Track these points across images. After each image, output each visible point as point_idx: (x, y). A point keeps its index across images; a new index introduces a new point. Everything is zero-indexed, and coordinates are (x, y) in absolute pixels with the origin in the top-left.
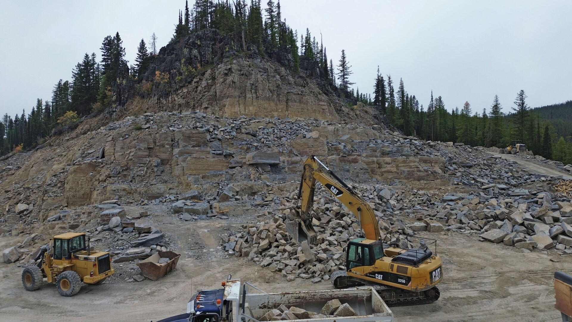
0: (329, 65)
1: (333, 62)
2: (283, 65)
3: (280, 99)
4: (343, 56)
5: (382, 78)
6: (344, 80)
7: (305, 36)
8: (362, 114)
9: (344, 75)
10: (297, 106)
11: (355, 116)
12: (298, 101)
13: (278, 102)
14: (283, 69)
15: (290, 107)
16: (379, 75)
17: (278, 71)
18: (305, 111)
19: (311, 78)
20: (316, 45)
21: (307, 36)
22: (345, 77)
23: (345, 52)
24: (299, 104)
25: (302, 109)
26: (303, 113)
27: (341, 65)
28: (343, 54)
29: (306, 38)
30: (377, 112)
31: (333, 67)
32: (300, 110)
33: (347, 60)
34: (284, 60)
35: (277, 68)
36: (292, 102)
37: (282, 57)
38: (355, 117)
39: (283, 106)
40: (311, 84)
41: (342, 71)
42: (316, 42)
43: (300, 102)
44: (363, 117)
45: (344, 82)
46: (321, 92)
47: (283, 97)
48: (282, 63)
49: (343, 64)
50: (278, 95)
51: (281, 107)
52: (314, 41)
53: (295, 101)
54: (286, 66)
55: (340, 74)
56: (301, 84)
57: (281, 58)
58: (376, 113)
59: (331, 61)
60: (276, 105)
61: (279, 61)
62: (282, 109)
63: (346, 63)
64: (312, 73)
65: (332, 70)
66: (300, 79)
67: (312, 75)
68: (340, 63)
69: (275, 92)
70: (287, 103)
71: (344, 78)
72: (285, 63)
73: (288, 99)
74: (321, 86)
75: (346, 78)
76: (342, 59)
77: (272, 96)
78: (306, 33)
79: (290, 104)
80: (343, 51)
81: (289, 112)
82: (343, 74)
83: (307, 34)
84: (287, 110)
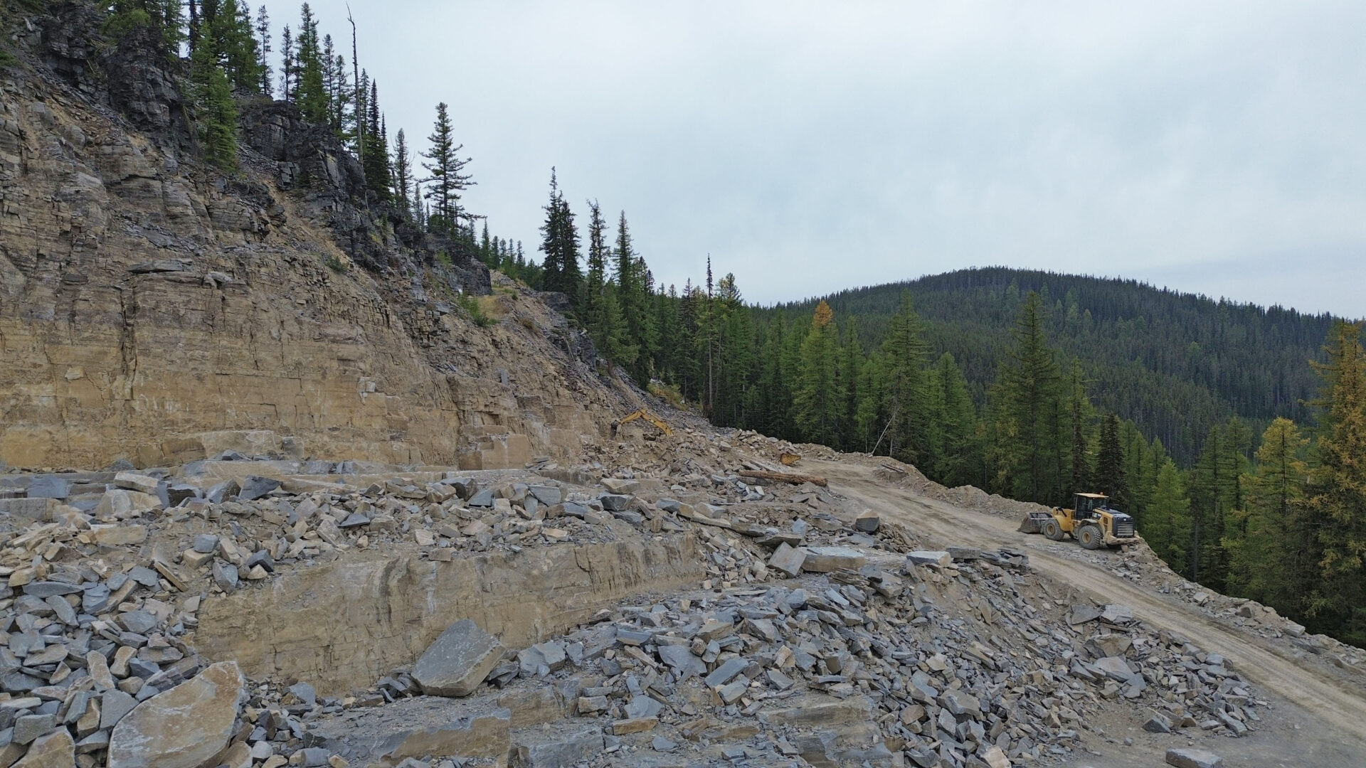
0: (391, 149)
1: (406, 139)
2: (142, 123)
3: (81, 306)
4: (442, 125)
5: (565, 205)
6: (445, 202)
7: (296, 33)
8: (515, 339)
9: (445, 187)
10: (190, 345)
11: (490, 347)
12: (196, 318)
13: (62, 325)
14: (138, 141)
15: (146, 352)
16: (557, 195)
17: (108, 150)
18: (242, 368)
19: (299, 196)
20: (334, 67)
21: (302, 32)
22: (450, 192)
23: (447, 110)
24: (200, 335)
25: (219, 361)
26: (225, 380)
27: (435, 154)
28: (443, 116)
29: (302, 39)
30: (560, 320)
31: (408, 158)
32: (209, 368)
33: (455, 137)
34: (147, 101)
35: (103, 136)
36: (158, 322)
37: (137, 85)
38: (493, 350)
39: (95, 347)
40: (299, 222)
41: (437, 172)
42: (335, 53)
43: (210, 323)
44: (519, 348)
45: (445, 210)
46: (345, 260)
47: (100, 294)
48: (134, 111)
49: (443, 150)
50: (69, 284)
51: (82, 351)
52: (328, 51)
53: (179, 319)
54: (157, 128)
55: (433, 183)
56: (245, 222)
57: (127, 87)
58: (557, 323)
59: (401, 136)
60: (51, 339)
61: (121, 99)
62: (91, 367)
63: (451, 148)
64: (305, 173)
65: (402, 165)
66: (235, 198)
67: (305, 182)
68: (433, 145)
69: (52, 266)
70: (126, 328)
71: (447, 197)
72: (153, 115)
73: (135, 309)
74: (344, 234)
75: (454, 197)
76: (437, 134)
77: (26, 289)
78: (302, 23)
79: (144, 333)
80: (442, 107)
81: (138, 380)
82: (441, 182)
83: (306, 27)
84: (125, 371)
